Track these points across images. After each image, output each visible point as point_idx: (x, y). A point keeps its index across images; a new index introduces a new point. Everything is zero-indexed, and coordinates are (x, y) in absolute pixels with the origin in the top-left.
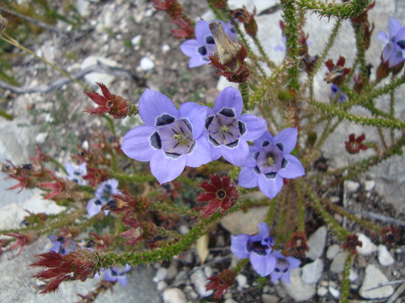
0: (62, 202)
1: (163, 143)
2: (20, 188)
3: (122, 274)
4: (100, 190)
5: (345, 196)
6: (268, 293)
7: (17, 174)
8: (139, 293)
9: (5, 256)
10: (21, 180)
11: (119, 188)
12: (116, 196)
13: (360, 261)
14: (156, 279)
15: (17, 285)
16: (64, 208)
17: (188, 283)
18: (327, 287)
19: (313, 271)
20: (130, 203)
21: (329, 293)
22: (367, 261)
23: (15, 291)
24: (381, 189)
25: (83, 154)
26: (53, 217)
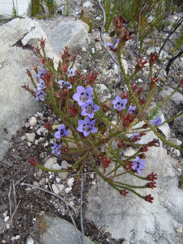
0: (59, 69)
1: (82, 95)
2: (61, 55)
3: (39, 98)
4: (68, 83)
5: (87, 173)
6: (44, 154)
7: (66, 52)
8: (31, 108)
9: (31, 51)
10: (64, 55)
11: (70, 89)
12: (67, 88)
13: (64, 181)
14: (38, 113)
15: (22, 60)
16: (57, 70)
17: (40, 125)
18: (52, 174)
19: (56, 167)
20: (66, 92)
21: (50, 175)
22: (65, 184)
23: (20, 60)
24: (94, 187)
25: (78, 74)
26: (53, 68)
